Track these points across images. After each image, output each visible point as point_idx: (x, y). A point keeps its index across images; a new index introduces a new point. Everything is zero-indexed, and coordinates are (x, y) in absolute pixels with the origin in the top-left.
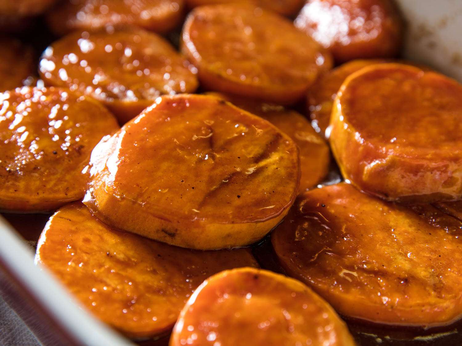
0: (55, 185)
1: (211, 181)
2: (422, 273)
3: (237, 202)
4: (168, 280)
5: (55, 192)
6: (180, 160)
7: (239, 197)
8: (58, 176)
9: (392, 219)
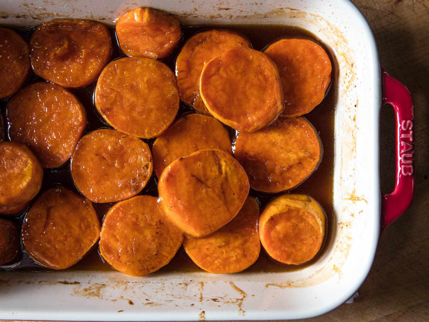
0: (173, 242)
1: (220, 198)
2: (301, 154)
3: (236, 196)
4: (243, 236)
5: (176, 244)
6: (202, 200)
7: (234, 194)
8: (169, 239)
9: (271, 138)
